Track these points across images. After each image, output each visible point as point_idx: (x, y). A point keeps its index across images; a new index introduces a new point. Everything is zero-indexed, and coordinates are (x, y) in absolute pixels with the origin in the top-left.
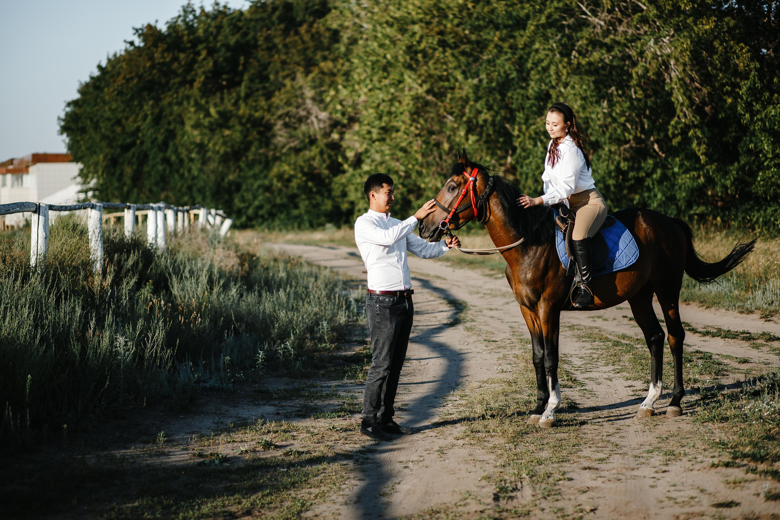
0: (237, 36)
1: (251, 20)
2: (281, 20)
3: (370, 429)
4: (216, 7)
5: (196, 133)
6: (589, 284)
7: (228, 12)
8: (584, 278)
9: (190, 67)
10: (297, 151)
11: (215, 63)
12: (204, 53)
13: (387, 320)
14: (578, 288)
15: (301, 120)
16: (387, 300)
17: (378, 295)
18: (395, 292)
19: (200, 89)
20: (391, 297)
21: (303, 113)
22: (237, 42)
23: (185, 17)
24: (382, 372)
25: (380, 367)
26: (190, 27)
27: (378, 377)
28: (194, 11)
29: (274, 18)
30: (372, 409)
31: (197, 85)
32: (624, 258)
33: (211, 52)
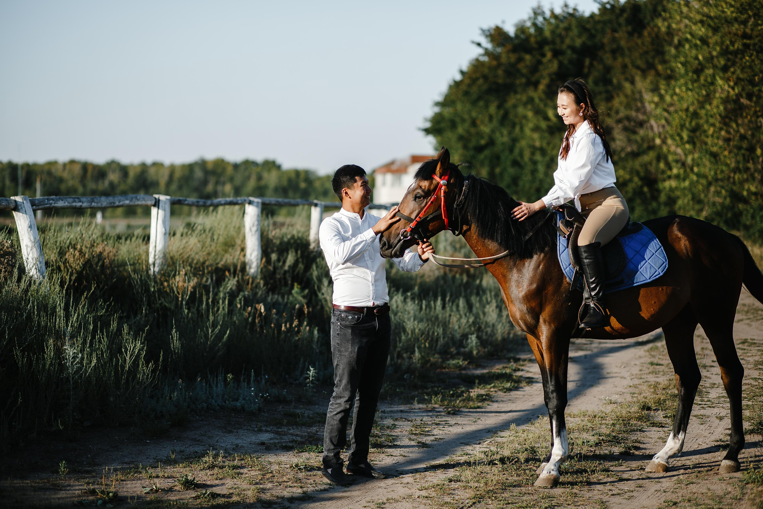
0: (584, 38)
1: (599, 22)
2: (628, 22)
3: (329, 471)
4: (566, 10)
5: (536, 136)
6: (600, 300)
7: (577, 14)
8: (593, 294)
9: (535, 68)
10: (635, 155)
11: (561, 64)
12: (549, 55)
13: (348, 341)
14: (587, 306)
15: (641, 124)
16: (350, 317)
17: (341, 311)
18: (363, 308)
19: (544, 92)
20: (355, 314)
21: (641, 117)
22: (584, 44)
23: (535, 18)
24: (343, 404)
25: (341, 397)
26: (539, 29)
27: (339, 410)
28: (543, 13)
29: (622, 20)
30: (332, 447)
31: (541, 87)
32: (648, 270)
33: (557, 53)
